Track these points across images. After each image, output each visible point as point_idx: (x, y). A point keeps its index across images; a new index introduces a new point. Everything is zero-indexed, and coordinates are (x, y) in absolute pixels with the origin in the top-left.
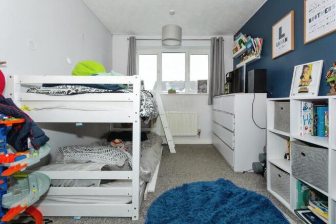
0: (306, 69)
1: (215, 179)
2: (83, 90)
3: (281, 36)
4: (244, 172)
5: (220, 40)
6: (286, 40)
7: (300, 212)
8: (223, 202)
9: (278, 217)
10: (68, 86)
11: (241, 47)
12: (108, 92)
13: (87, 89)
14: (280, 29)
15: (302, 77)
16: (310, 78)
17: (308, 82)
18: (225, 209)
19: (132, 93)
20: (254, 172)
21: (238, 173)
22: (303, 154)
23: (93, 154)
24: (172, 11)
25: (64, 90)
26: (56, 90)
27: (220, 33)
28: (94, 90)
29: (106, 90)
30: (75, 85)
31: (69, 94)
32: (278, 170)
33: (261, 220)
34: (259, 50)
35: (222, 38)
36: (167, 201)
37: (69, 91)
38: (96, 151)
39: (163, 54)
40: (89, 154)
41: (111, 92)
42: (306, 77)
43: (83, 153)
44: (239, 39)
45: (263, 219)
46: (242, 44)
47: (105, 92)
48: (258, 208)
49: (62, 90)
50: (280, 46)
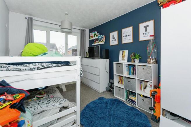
0: (123, 52)
1: (97, 98)
2: (48, 66)
3: (113, 38)
4: (103, 92)
5: (84, 31)
6: (116, 40)
7: (127, 100)
8: (107, 106)
9: (123, 104)
10: (36, 64)
11: (95, 37)
12: (63, 66)
13: (51, 65)
14: (113, 35)
15: (122, 55)
16: (125, 55)
17: (124, 57)
18: (109, 108)
19: (75, 66)
20: (107, 91)
21: (101, 93)
22: (129, 81)
23: (44, 105)
24: (67, 13)
25: (34, 67)
26: (28, 68)
27: (84, 27)
28: (55, 65)
29: (62, 65)
30: (41, 62)
31: (39, 69)
32: (118, 88)
33: (121, 107)
34: (104, 41)
35: (85, 30)
36: (86, 115)
37: (39, 67)
38: (46, 103)
39: (51, 31)
40: (41, 106)
41: (65, 66)
42: (124, 55)
43: (35, 107)
44: (94, 33)
45: (121, 106)
46: (96, 36)
47: (61, 66)
48: (117, 104)
49: (33, 67)
50: (113, 41)
